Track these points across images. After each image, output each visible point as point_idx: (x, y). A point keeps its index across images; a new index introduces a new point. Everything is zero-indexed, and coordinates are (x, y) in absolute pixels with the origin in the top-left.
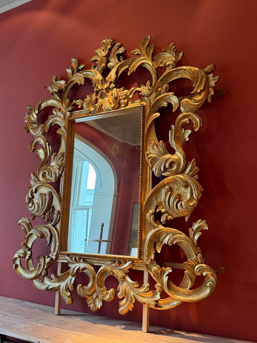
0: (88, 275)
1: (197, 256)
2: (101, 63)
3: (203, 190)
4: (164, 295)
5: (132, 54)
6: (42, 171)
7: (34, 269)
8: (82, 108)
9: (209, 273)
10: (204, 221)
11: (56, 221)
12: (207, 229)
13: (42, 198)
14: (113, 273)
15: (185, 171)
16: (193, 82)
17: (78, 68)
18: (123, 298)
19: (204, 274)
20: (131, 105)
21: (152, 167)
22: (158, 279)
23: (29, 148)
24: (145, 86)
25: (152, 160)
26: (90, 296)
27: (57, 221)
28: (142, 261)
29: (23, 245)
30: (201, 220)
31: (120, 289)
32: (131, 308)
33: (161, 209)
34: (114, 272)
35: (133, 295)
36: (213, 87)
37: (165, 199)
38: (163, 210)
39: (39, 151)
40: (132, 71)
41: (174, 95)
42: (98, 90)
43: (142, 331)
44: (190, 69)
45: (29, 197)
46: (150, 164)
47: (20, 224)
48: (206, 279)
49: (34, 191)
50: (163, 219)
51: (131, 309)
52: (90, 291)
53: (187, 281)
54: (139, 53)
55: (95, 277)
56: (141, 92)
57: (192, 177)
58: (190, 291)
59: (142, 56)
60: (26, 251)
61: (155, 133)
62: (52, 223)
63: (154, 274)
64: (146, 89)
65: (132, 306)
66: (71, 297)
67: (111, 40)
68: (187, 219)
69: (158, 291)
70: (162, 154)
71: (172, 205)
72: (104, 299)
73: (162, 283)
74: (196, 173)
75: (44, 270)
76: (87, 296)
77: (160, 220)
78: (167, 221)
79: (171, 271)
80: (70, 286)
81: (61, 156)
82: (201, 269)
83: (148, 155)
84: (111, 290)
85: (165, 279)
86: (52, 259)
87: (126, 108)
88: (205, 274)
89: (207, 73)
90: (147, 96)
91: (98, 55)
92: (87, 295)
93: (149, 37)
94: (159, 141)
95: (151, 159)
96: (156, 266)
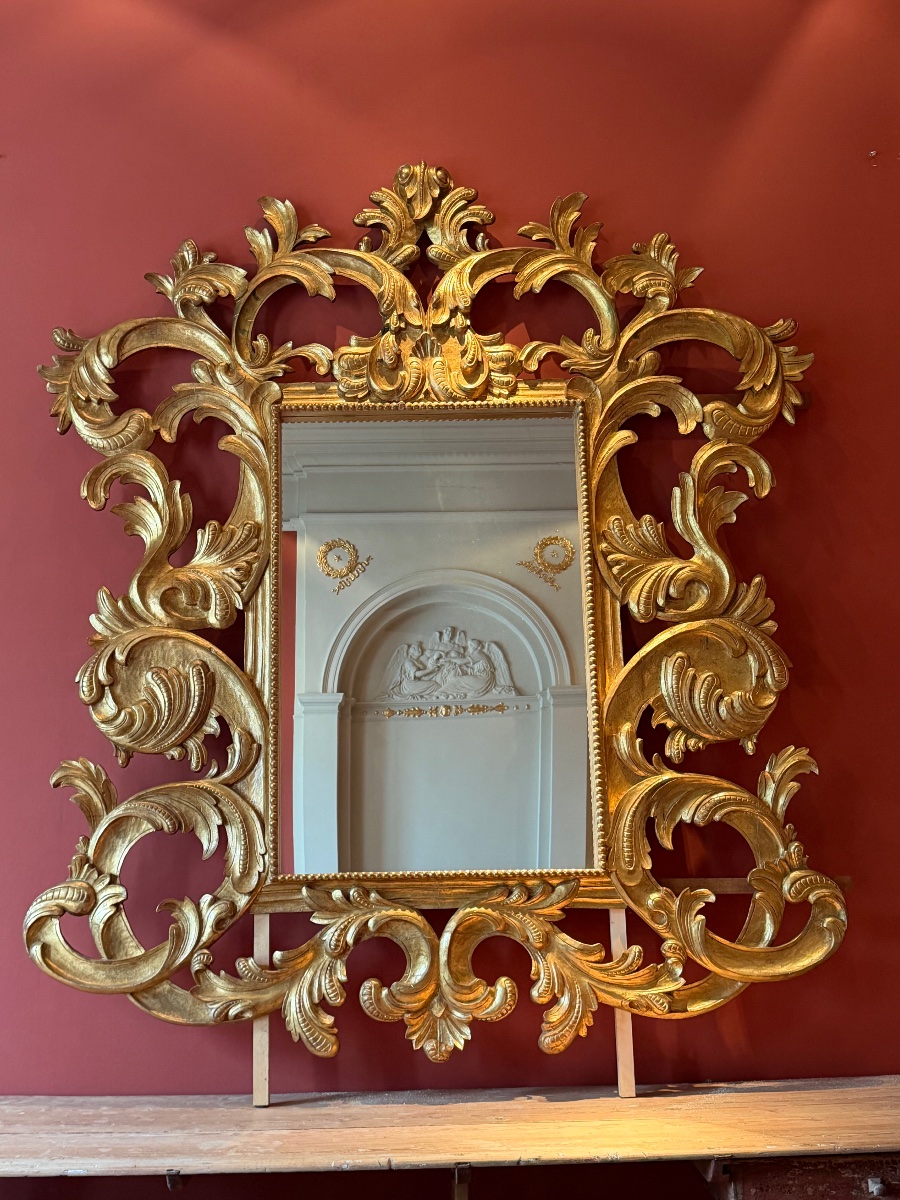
0: (402, 946)
1: (786, 848)
2: (400, 237)
3: (791, 666)
4: (693, 972)
5: (520, 235)
6: (159, 584)
7: (140, 952)
8: (330, 376)
9: (825, 891)
10: (805, 751)
11: (241, 766)
12: (817, 772)
13: (166, 686)
14: (507, 926)
15: (735, 610)
16: (739, 358)
17: (298, 236)
18: (555, 1001)
19: (812, 898)
20: (525, 395)
21: (625, 593)
22: (669, 927)
23: (84, 493)
24: (580, 344)
25: (622, 571)
26: (416, 1013)
27: (246, 766)
28: (609, 880)
29: (81, 868)
30: (795, 749)
31: (538, 974)
32: (585, 1027)
33: (664, 718)
34: (512, 921)
35: (588, 987)
36: (796, 384)
37: (677, 687)
38: (670, 724)
39: (132, 510)
40: (527, 289)
41: (680, 384)
42: (403, 325)
43: (617, 1095)
44: (728, 320)
45: (98, 681)
46: (613, 584)
47: (56, 785)
48: (815, 911)
49: (120, 657)
50: (674, 747)
51: (583, 1033)
52: (418, 996)
53: (759, 924)
54: (550, 236)
55: (438, 946)
56: (565, 358)
57: (756, 626)
58: (772, 949)
59: (557, 248)
60: (98, 888)
61: (621, 490)
62: (226, 774)
63: (653, 916)
64: (580, 353)
65: (589, 1021)
66: (336, 1030)
67: (439, 173)
68: (750, 747)
69: (674, 963)
70: (656, 554)
71: (702, 705)
72: (481, 1015)
73: (686, 938)
74: (767, 616)
75: (201, 948)
76: (407, 1016)
77: (662, 752)
78: (687, 752)
79: (712, 899)
80: (330, 991)
81: (247, 536)
82: (806, 883)
83: (605, 555)
84: (504, 984)
85: (696, 923)
86: (233, 905)
87: (512, 400)
88: (814, 898)
89: (778, 341)
90: (587, 374)
91: (383, 208)
92: (408, 1012)
93: (584, 196)
94: (638, 516)
95: (618, 567)
96: (658, 891)
